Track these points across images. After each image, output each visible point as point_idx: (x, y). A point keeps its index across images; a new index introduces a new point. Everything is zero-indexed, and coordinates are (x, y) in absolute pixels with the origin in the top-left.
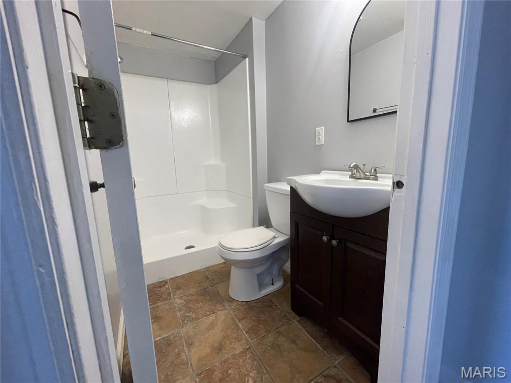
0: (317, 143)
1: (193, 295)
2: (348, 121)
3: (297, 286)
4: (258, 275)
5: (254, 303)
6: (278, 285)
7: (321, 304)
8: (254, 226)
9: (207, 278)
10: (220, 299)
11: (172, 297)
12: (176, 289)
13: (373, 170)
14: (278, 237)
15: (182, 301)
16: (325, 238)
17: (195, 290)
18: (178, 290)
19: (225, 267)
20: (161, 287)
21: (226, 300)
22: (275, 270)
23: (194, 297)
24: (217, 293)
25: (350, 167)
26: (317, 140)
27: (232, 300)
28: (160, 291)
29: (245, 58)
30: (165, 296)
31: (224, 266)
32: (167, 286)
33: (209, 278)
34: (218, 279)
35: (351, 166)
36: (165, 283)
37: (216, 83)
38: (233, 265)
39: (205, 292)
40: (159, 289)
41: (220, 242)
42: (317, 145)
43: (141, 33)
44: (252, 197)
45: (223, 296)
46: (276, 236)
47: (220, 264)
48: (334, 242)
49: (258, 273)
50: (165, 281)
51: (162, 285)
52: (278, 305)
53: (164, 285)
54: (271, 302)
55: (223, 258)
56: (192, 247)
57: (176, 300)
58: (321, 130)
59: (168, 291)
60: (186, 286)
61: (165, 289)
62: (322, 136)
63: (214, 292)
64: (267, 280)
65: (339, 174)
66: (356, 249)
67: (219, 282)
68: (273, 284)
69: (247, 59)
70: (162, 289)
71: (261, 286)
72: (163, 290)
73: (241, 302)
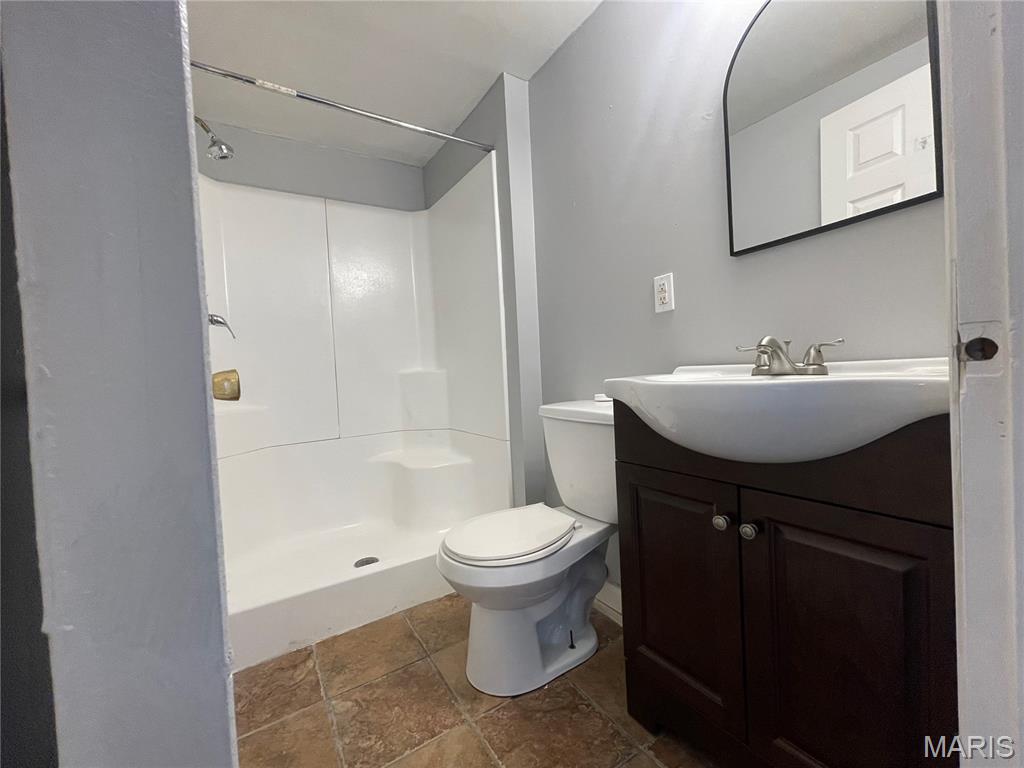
0: (659, 309)
1: (377, 686)
2: (733, 254)
3: (642, 649)
4: (540, 625)
5: (531, 699)
6: (586, 647)
7: (718, 699)
8: (514, 505)
9: (411, 636)
10: (445, 694)
11: (323, 694)
12: (332, 670)
13: (812, 351)
14: (581, 527)
15: (349, 704)
16: (720, 521)
17: (382, 671)
18: (339, 673)
19: (452, 605)
20: (295, 667)
21: (463, 696)
22: (575, 611)
23: (379, 691)
24: (437, 677)
25: (760, 345)
26: (657, 302)
27: (475, 695)
28: (291, 678)
29: (489, 151)
30: (306, 693)
31: (449, 603)
32: (310, 664)
33: (415, 638)
34: (437, 638)
35: (764, 343)
36: (304, 655)
37: (427, 208)
38: (476, 602)
39: (406, 676)
40: (289, 674)
41: (444, 543)
42: (658, 314)
43: (275, 91)
44: (508, 438)
45: (451, 682)
46: (577, 525)
47: (439, 600)
48: (748, 530)
49: (539, 618)
50: (306, 649)
51: (297, 662)
52: (594, 704)
53: (304, 661)
54: (574, 692)
55: (450, 582)
56: (372, 561)
57: (334, 702)
58: (667, 281)
59: (312, 678)
60: (359, 661)
61: (305, 672)
62: (670, 293)
63: (430, 674)
64: (558, 636)
65: (720, 370)
66: (807, 543)
67: (438, 647)
68: (572, 647)
69: (493, 152)
70: (298, 672)
71: (547, 652)
72: (300, 675)
73: (498, 700)
